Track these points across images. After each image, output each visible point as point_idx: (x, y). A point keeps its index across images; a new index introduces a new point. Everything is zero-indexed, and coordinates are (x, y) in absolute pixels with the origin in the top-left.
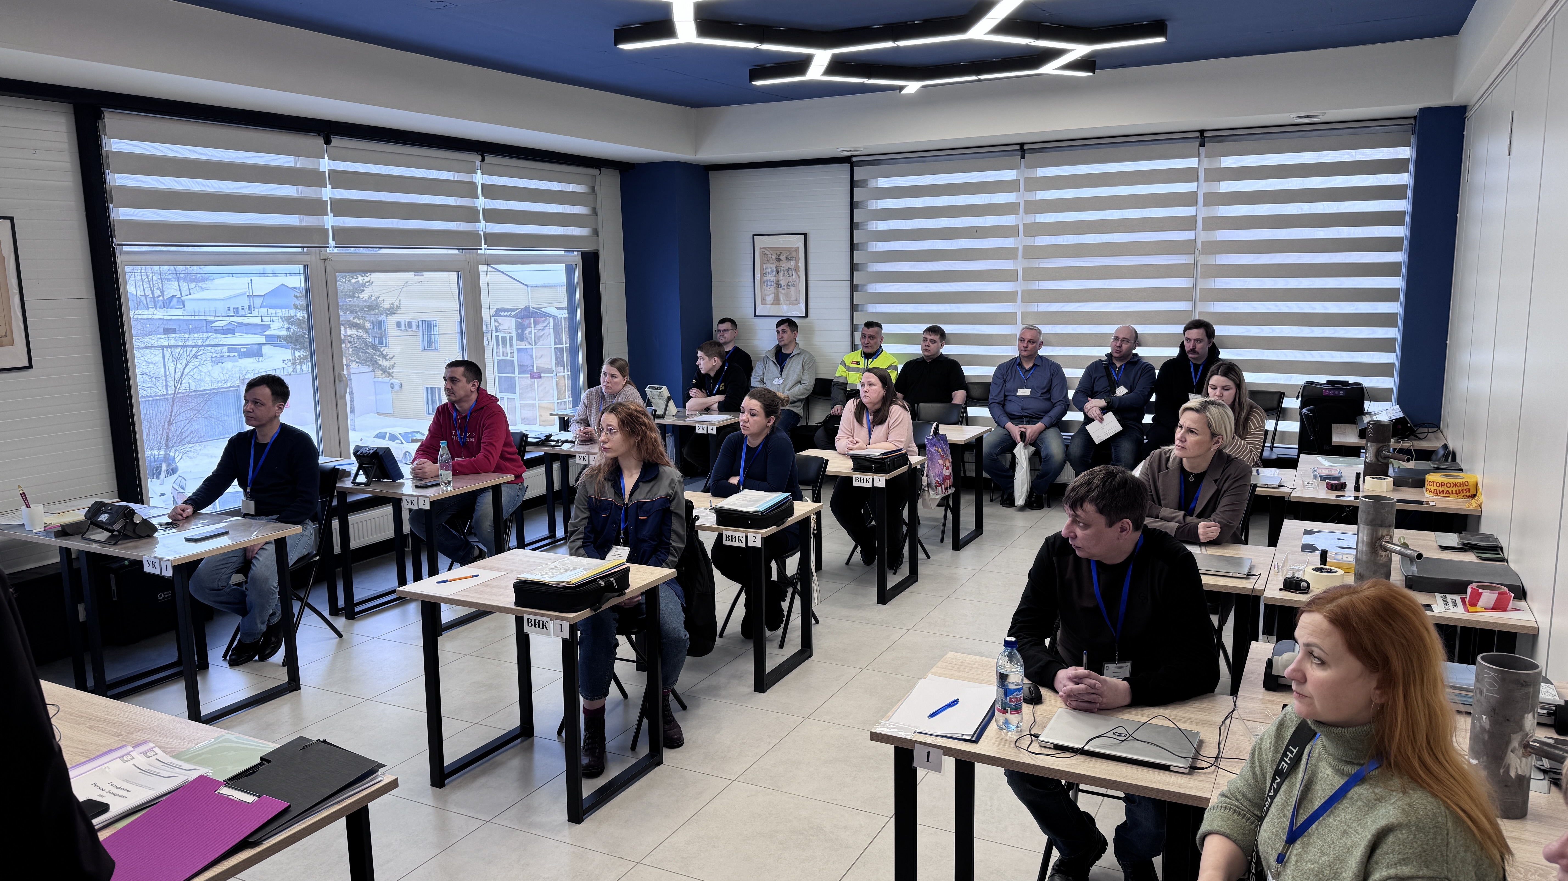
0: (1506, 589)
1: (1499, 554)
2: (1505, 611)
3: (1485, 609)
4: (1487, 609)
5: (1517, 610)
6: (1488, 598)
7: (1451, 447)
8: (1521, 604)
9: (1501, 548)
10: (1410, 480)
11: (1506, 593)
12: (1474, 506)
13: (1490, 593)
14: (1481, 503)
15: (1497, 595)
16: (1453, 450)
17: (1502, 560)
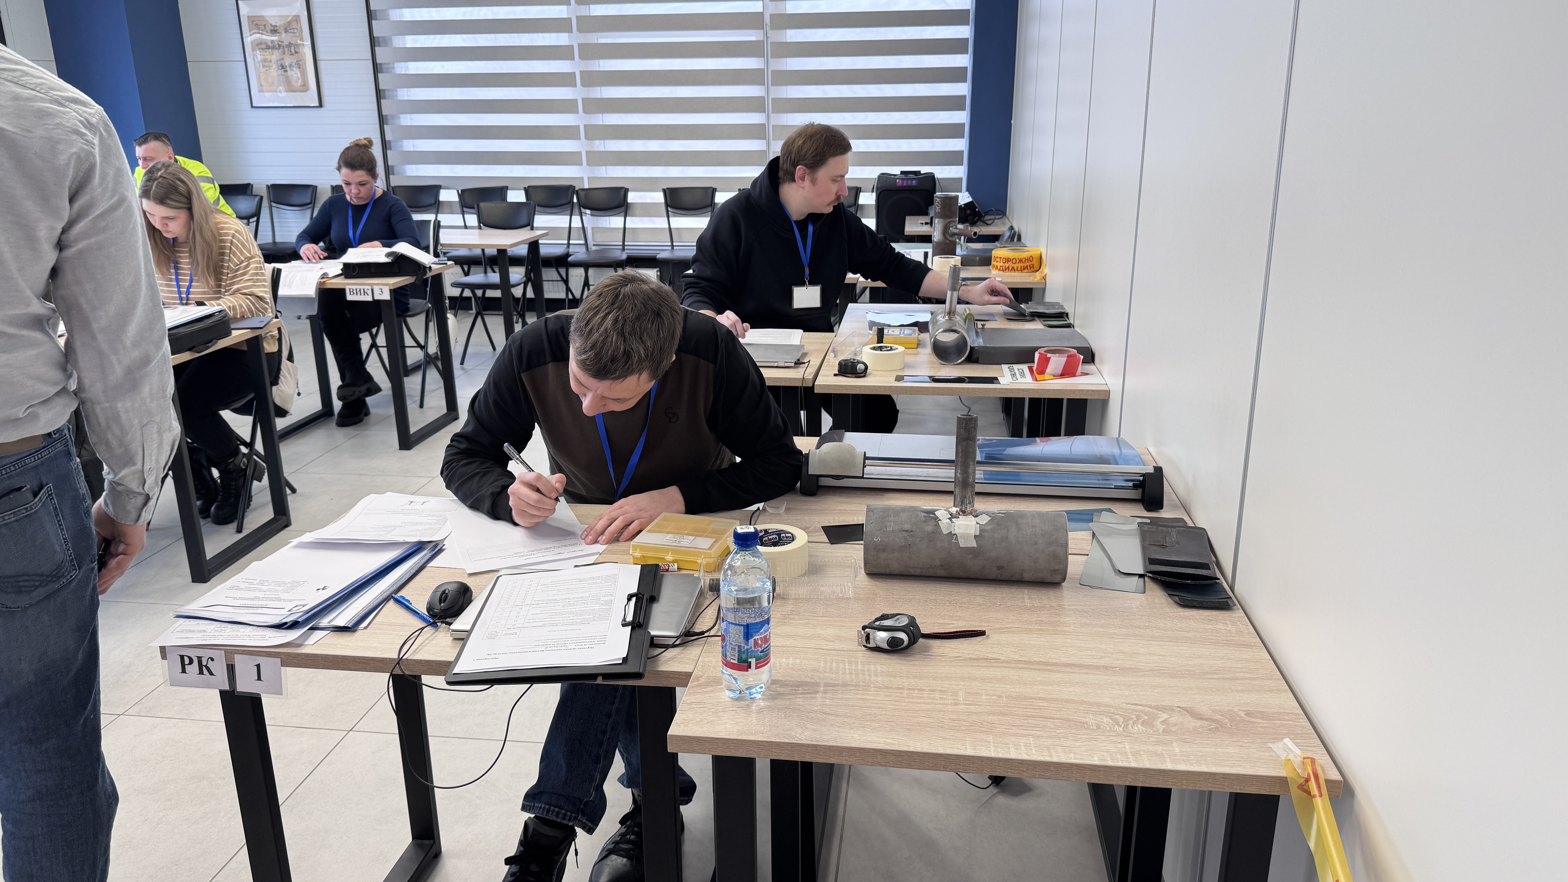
0: (1075, 351)
1: (1066, 321)
2: (1075, 376)
3: (1054, 376)
4: (1056, 376)
5: (1087, 374)
6: (1057, 362)
7: (1016, 229)
8: (1090, 368)
9: (1067, 314)
10: (978, 258)
11: (1075, 356)
12: (1038, 278)
13: (1059, 357)
14: (1046, 275)
15: (1066, 358)
16: (1018, 232)
17: (1069, 326)
